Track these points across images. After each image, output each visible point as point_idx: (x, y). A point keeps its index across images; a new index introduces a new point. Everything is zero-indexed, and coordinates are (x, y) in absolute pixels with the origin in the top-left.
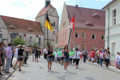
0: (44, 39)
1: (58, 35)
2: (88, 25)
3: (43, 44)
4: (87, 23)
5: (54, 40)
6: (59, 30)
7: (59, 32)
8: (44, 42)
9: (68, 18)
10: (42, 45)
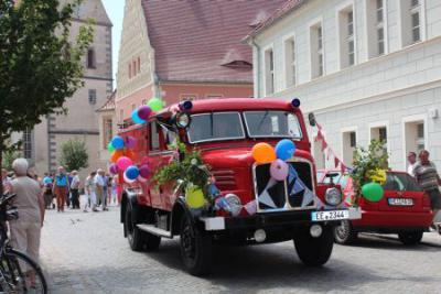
0: (49, 132)
1: (113, 110)
2: (234, 65)
3: (45, 155)
4: (228, 59)
5: (98, 134)
6: (115, 87)
7: (117, 100)
8: (50, 144)
9: (148, 41)
10: (42, 159)
